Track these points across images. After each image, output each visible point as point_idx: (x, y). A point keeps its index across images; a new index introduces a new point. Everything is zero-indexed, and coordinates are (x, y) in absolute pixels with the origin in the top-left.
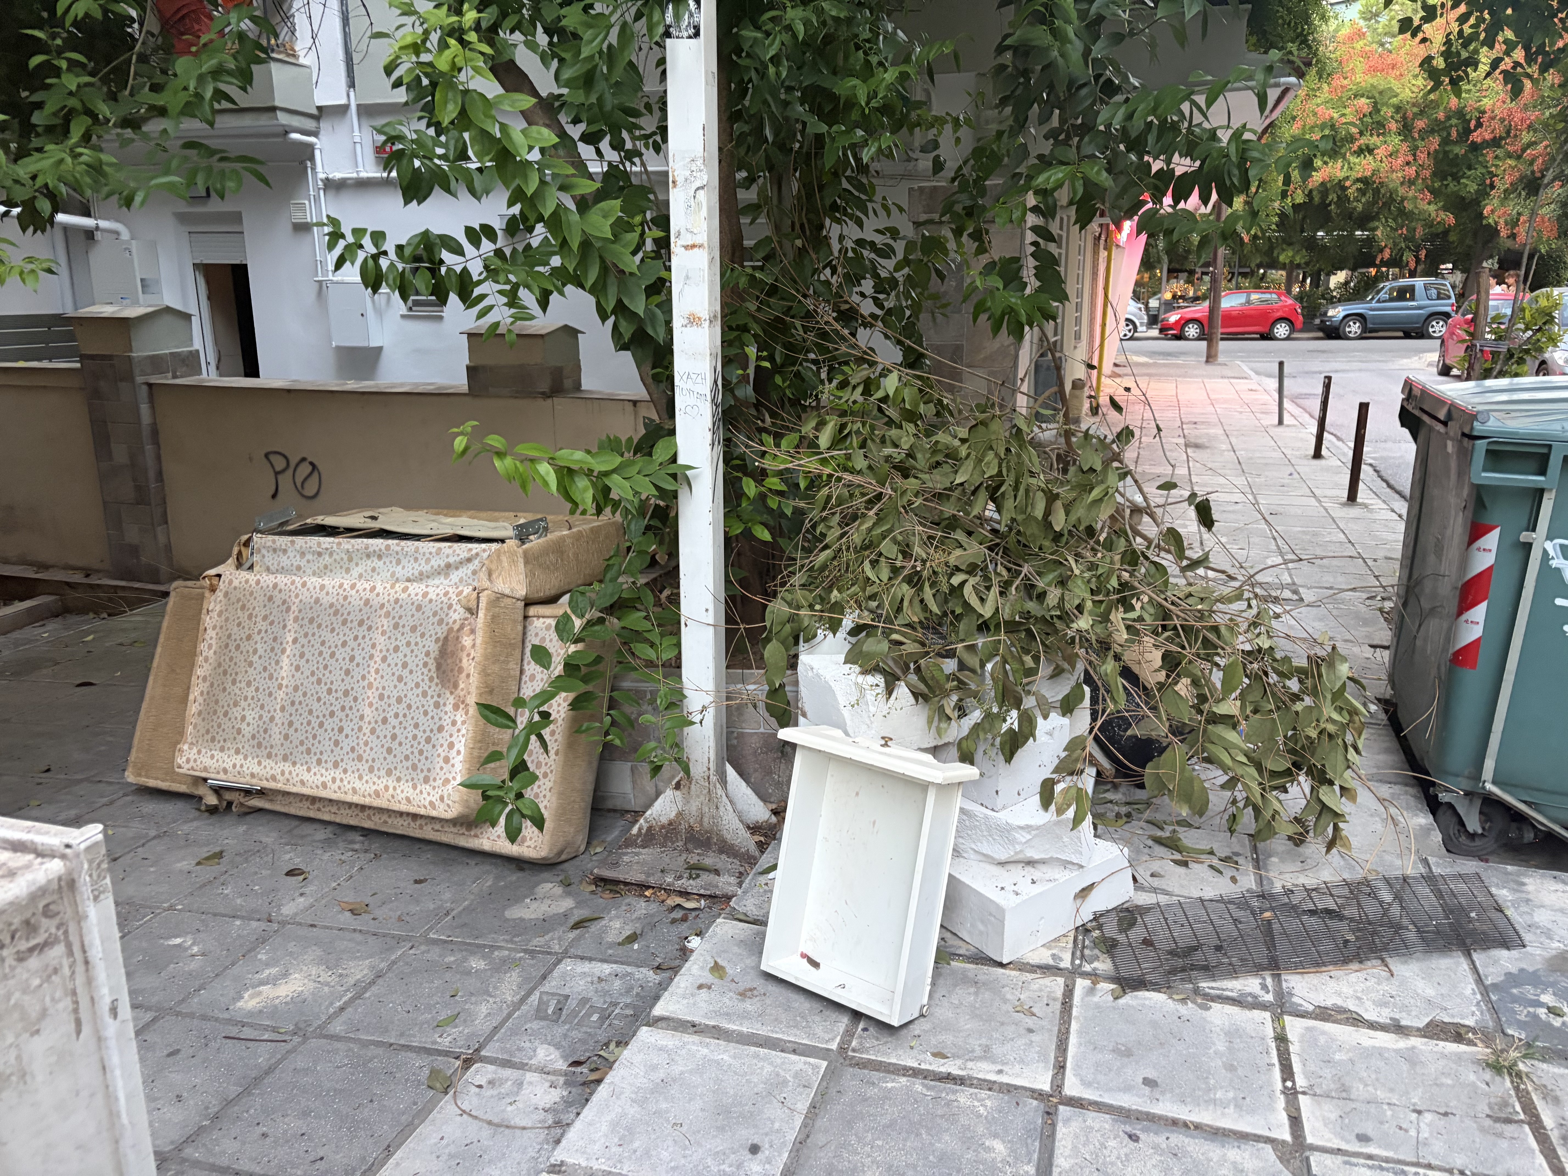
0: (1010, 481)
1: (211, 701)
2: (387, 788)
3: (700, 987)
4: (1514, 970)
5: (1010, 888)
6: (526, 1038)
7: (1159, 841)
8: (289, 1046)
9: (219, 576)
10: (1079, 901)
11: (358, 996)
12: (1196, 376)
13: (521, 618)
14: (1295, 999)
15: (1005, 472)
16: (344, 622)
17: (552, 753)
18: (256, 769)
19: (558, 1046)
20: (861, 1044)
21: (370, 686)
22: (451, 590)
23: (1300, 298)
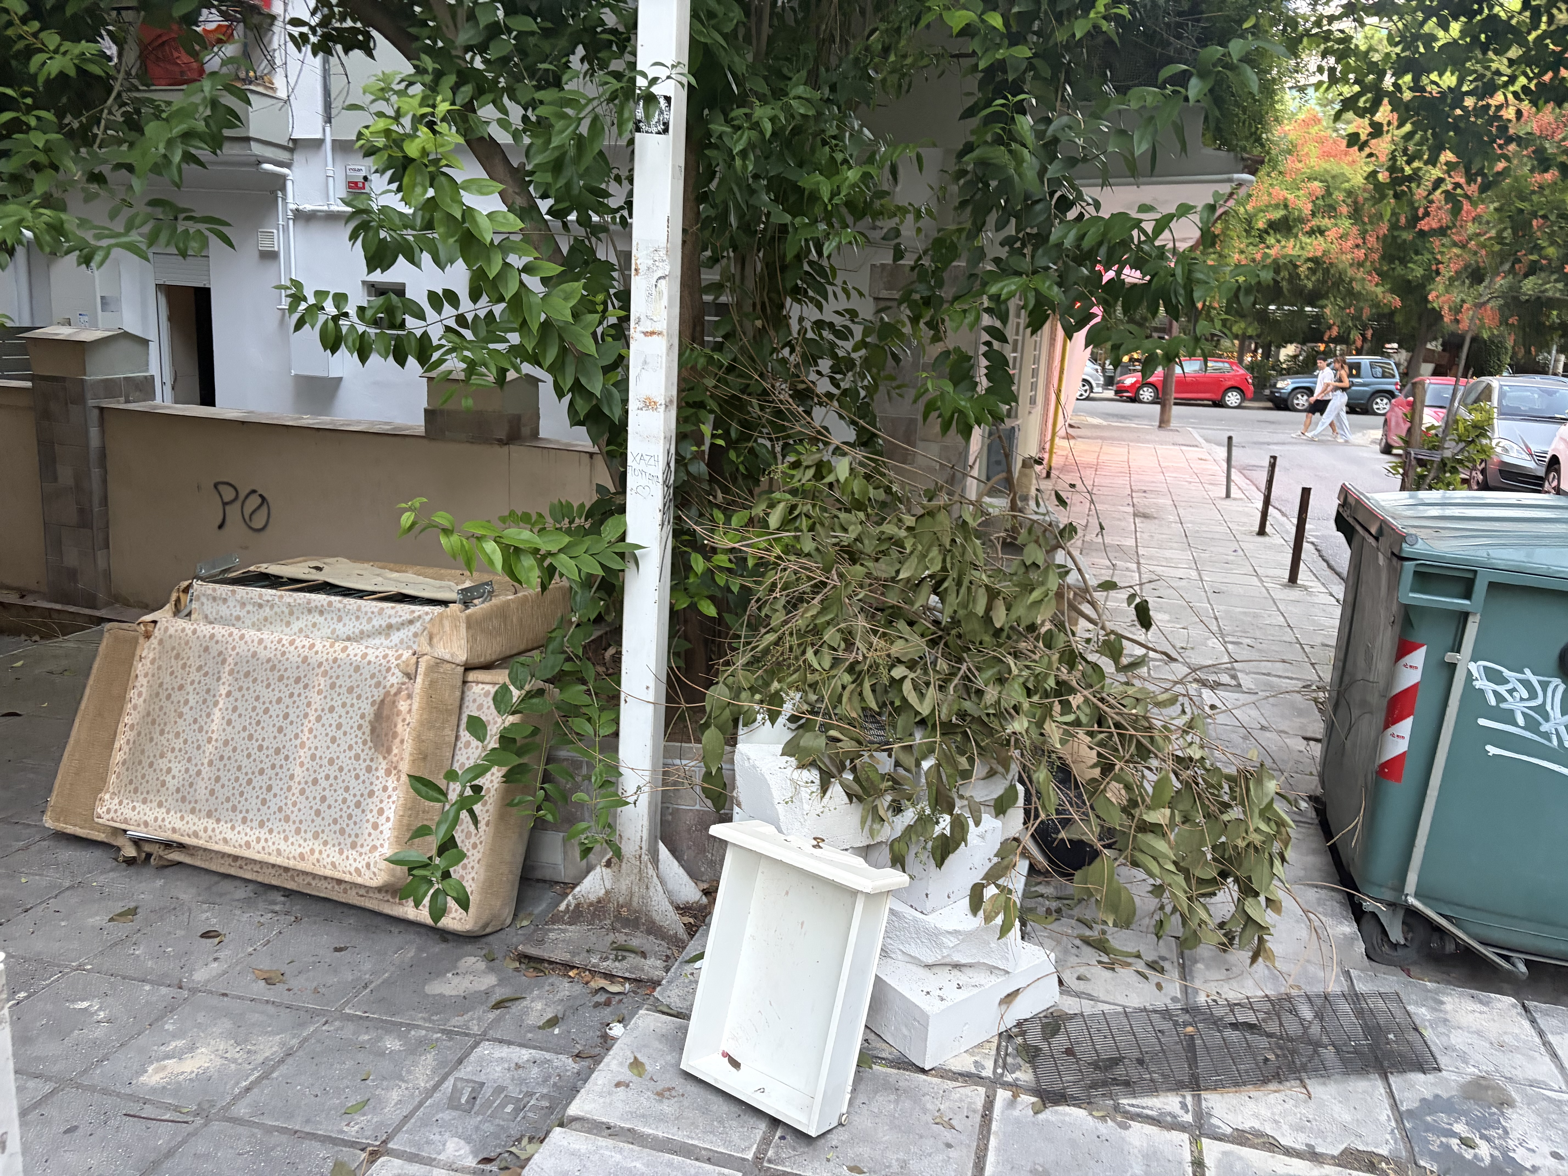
0: (953, 574)
1: (137, 749)
2: (312, 851)
3: (618, 1085)
4: (1429, 1096)
5: (935, 993)
6: (436, 1130)
7: (1087, 942)
8: (190, 1128)
9: (155, 622)
10: (1004, 1007)
11: (265, 1076)
12: (1148, 442)
13: (459, 683)
14: (1214, 1121)
15: (949, 566)
16: (281, 679)
17: (482, 825)
18: (178, 824)
19: (468, 1140)
20: (777, 1153)
21: (303, 745)
22: (390, 653)
23: (1251, 368)
